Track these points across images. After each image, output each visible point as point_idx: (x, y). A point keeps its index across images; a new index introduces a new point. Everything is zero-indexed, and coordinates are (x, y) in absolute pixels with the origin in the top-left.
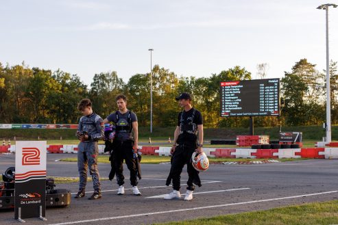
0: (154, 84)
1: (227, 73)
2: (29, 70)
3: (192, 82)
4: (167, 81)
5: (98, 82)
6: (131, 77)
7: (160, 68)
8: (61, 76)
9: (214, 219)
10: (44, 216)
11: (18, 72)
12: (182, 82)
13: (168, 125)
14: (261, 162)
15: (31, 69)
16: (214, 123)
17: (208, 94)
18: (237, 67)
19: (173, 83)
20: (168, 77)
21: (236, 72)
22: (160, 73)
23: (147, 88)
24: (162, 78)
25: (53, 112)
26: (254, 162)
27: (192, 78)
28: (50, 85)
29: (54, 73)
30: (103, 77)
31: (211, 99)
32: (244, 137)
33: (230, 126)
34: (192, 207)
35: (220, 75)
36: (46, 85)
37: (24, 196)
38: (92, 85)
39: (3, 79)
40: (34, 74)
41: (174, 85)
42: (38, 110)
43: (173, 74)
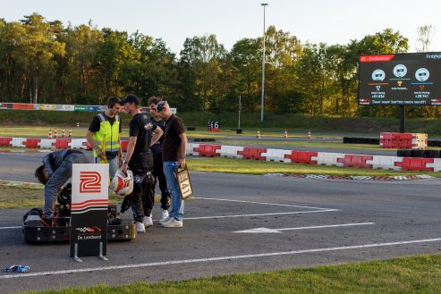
0: (268, 53)
1: (373, 39)
2: (98, 31)
3: (322, 51)
4: (286, 48)
5: (190, 49)
6: (235, 43)
7: (277, 30)
8: (140, 40)
9: (312, 270)
10: (104, 254)
11: (83, 34)
12: (306, 51)
13: (286, 111)
14: (406, 178)
15: (100, 30)
16: (352, 110)
17: (344, 68)
18: (388, 31)
19: (294, 51)
20: (288, 44)
21: (387, 38)
22: (276, 38)
23: (258, 58)
24: (279, 45)
25: (128, 90)
26: (396, 178)
27: (322, 46)
28: (126, 53)
29: (130, 36)
30: (197, 42)
31: (349, 76)
32: (390, 135)
33: (374, 115)
34: (290, 250)
35: (362, 42)
36: (120, 53)
37: (81, 230)
38: (181, 53)
39: (64, 44)
40: (105, 37)
41: (295, 55)
42: (108, 87)
43: (295, 38)
